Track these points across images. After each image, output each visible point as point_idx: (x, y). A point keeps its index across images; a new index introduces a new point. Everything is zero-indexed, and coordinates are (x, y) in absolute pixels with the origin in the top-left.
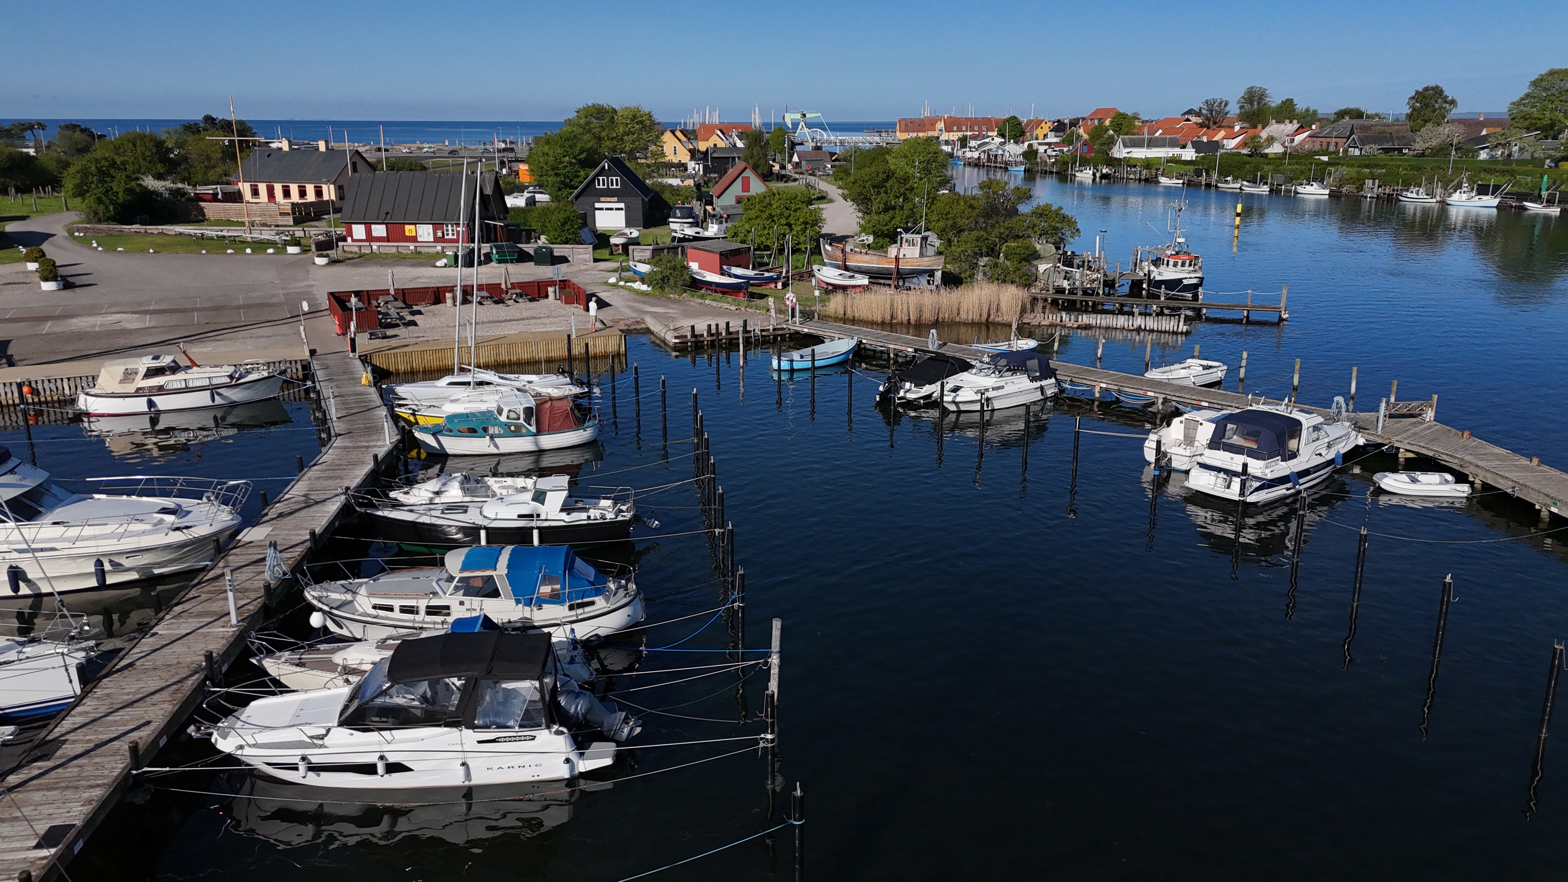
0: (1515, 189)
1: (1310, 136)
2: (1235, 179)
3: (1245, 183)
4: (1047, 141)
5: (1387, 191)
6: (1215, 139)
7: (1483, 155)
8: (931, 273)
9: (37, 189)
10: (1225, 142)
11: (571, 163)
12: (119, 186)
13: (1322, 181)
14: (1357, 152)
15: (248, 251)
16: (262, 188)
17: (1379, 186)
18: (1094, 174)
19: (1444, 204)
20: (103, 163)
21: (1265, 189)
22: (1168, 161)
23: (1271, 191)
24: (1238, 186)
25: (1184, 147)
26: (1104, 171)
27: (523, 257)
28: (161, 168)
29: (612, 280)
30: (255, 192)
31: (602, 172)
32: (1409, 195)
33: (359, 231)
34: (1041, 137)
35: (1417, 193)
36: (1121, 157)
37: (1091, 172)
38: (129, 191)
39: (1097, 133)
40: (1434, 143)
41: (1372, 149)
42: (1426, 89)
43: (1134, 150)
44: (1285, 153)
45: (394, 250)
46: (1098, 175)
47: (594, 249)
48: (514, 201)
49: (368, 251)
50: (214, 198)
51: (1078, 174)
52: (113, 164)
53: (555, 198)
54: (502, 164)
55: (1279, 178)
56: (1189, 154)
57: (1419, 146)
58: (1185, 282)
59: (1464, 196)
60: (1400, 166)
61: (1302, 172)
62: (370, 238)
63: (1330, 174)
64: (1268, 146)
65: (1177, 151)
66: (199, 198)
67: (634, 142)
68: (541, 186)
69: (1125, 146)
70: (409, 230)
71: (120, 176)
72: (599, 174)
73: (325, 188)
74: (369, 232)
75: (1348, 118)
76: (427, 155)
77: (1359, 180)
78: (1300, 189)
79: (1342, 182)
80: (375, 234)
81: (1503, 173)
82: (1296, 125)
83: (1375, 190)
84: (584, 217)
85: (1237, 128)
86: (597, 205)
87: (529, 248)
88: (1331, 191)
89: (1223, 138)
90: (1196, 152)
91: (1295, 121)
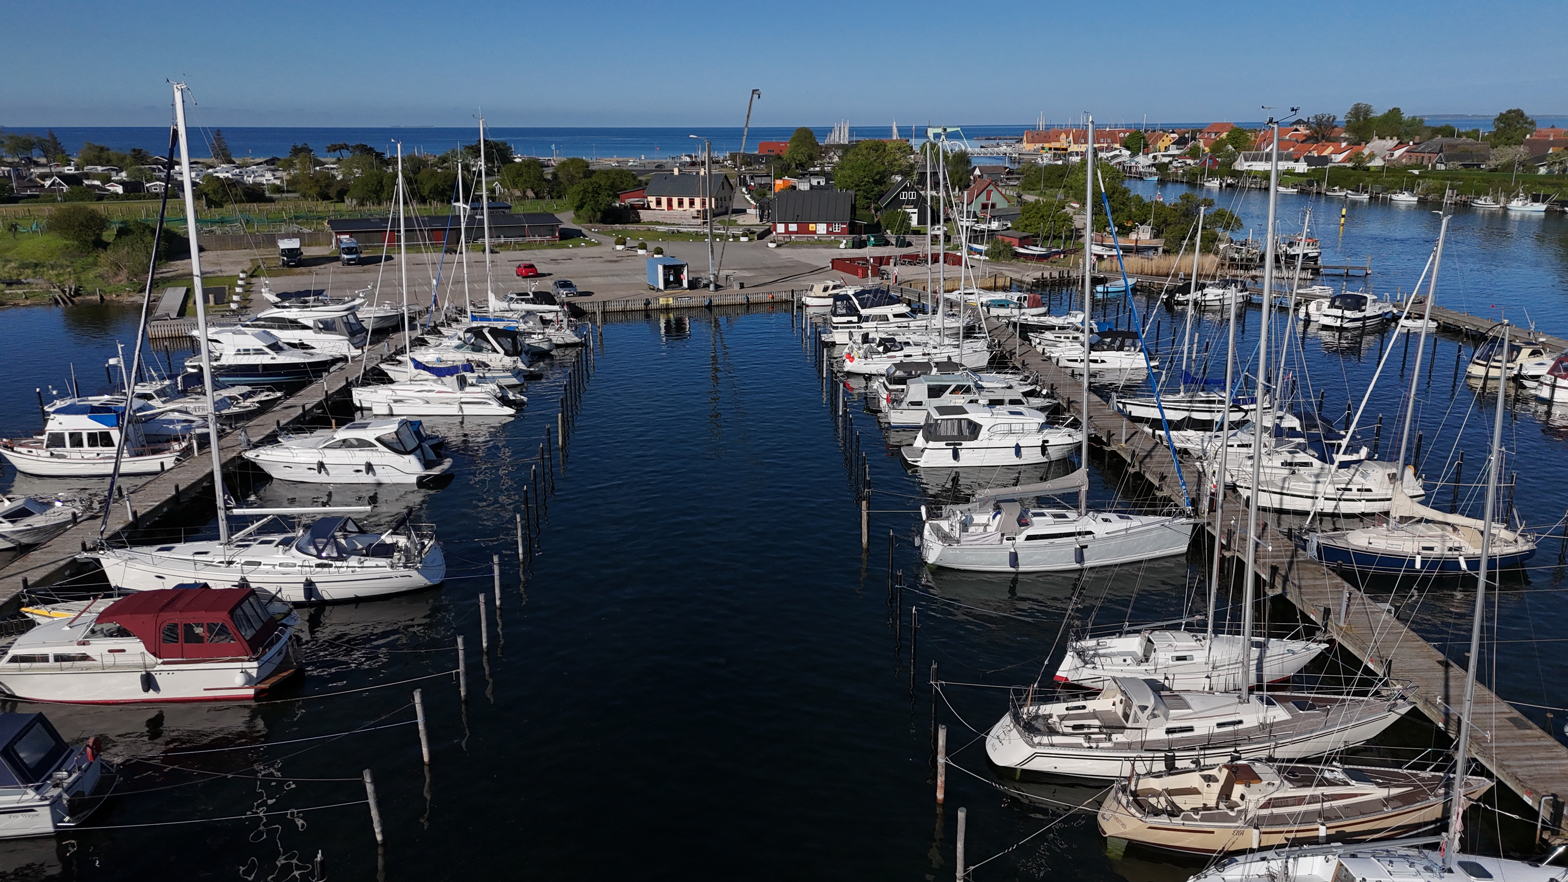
0: (1561, 198)
1: (1407, 151)
2: (1341, 189)
3: (1349, 192)
4: (1169, 153)
5: (1463, 198)
6: (1323, 154)
7: (1543, 171)
8: (1156, 249)
10: (1333, 156)
13: (1412, 191)
14: (1443, 167)
15: (718, 240)
16: (664, 200)
17: (1457, 195)
18: (1221, 184)
19: (1505, 209)
21: (1365, 197)
22: (1284, 174)
23: (1371, 198)
24: (1344, 194)
25: (1297, 161)
26: (1229, 181)
30: (659, 203)
31: (904, 188)
32: (1479, 202)
33: (781, 228)
34: (1163, 149)
35: (1485, 200)
36: (1243, 169)
37: (1218, 182)
39: (1217, 147)
40: (1504, 160)
41: (1455, 164)
42: (1509, 112)
43: (1254, 163)
44: (1383, 167)
45: (802, 239)
46: (1224, 185)
49: (789, 240)
51: (1207, 184)
55: (1378, 188)
56: (1302, 167)
57: (1492, 163)
58: (1310, 255)
59: (1520, 203)
60: (1474, 179)
61: (1396, 183)
62: (787, 232)
63: (1419, 185)
64: (1370, 161)
65: (1290, 164)
69: (1246, 160)
70: (812, 227)
72: (902, 190)
74: (787, 228)
75: (1440, 136)
77: (1441, 189)
78: (1394, 197)
79: (1428, 191)
80: (790, 229)
81: (1554, 185)
82: (1396, 141)
83: (1454, 198)
85: (1344, 145)
88: (1419, 198)
89: (1332, 153)
90: (1308, 165)
91: (1395, 138)
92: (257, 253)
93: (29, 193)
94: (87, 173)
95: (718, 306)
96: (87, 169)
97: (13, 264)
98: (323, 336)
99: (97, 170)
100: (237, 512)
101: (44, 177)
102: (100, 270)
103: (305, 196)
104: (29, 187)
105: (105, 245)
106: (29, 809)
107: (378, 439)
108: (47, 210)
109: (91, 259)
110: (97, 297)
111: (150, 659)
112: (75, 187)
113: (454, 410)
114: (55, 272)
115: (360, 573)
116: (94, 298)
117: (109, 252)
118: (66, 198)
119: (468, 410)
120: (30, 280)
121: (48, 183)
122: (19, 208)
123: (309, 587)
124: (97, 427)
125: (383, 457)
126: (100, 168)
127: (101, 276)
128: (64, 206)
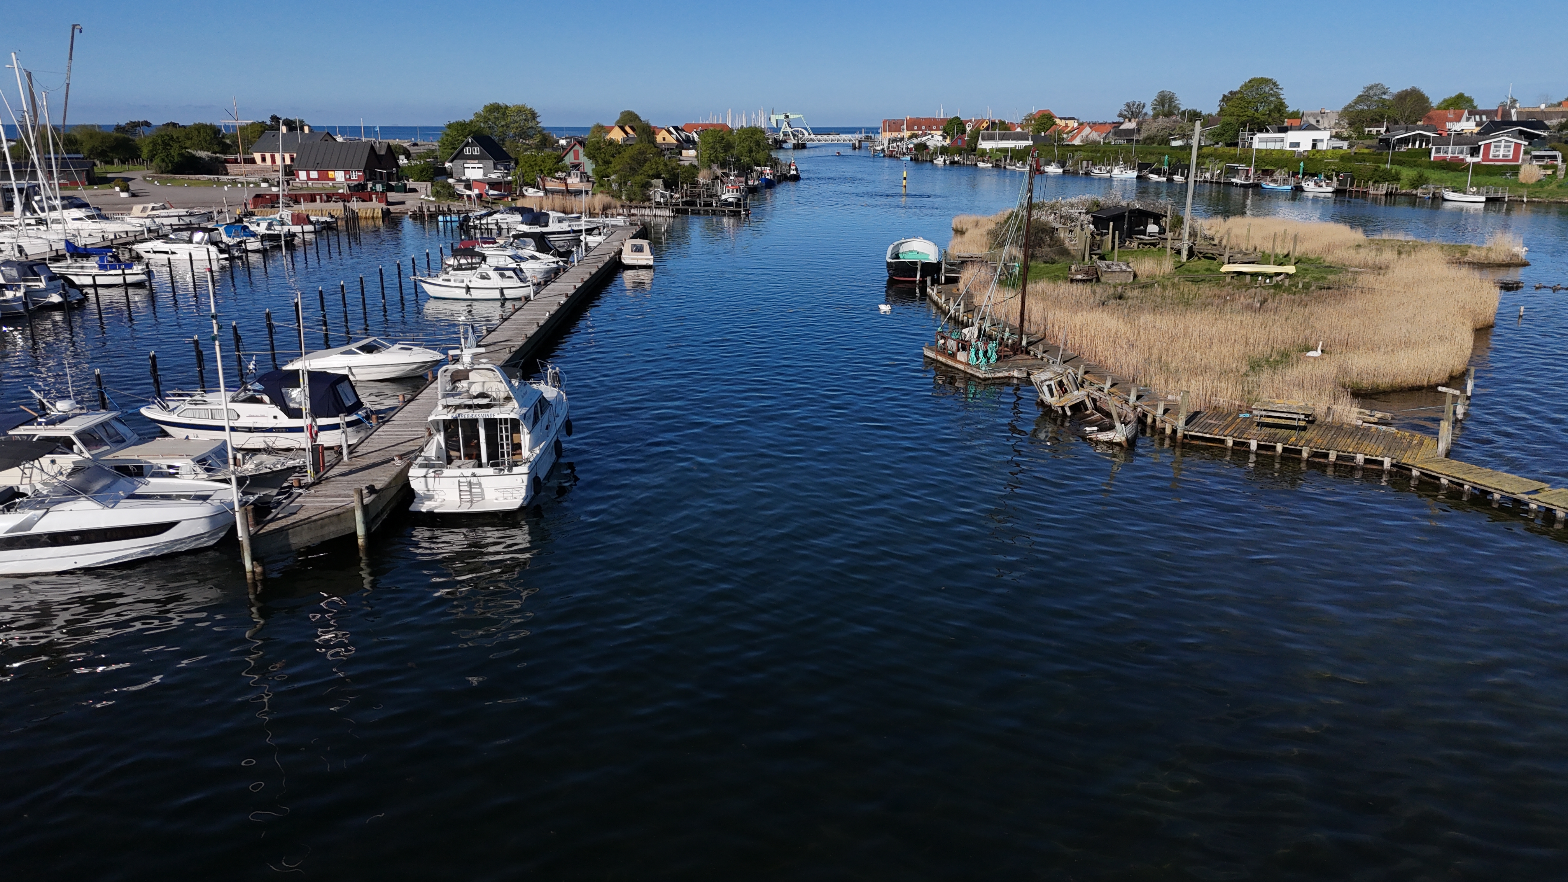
9: (132, 160)
12: (174, 152)
15: (239, 186)
16: (268, 156)
20: (166, 137)
28: (216, 147)
29: (423, 197)
30: (264, 159)
31: (467, 144)
33: (303, 175)
37: (943, 159)
38: (181, 155)
45: (321, 186)
48: (403, 159)
49: (306, 186)
50: (236, 161)
52: (172, 138)
62: (308, 179)
66: (227, 161)
67: (517, 128)
70: (331, 174)
71: (176, 146)
72: (466, 145)
74: (308, 175)
80: (312, 177)
86: (466, 165)
87: (394, 183)
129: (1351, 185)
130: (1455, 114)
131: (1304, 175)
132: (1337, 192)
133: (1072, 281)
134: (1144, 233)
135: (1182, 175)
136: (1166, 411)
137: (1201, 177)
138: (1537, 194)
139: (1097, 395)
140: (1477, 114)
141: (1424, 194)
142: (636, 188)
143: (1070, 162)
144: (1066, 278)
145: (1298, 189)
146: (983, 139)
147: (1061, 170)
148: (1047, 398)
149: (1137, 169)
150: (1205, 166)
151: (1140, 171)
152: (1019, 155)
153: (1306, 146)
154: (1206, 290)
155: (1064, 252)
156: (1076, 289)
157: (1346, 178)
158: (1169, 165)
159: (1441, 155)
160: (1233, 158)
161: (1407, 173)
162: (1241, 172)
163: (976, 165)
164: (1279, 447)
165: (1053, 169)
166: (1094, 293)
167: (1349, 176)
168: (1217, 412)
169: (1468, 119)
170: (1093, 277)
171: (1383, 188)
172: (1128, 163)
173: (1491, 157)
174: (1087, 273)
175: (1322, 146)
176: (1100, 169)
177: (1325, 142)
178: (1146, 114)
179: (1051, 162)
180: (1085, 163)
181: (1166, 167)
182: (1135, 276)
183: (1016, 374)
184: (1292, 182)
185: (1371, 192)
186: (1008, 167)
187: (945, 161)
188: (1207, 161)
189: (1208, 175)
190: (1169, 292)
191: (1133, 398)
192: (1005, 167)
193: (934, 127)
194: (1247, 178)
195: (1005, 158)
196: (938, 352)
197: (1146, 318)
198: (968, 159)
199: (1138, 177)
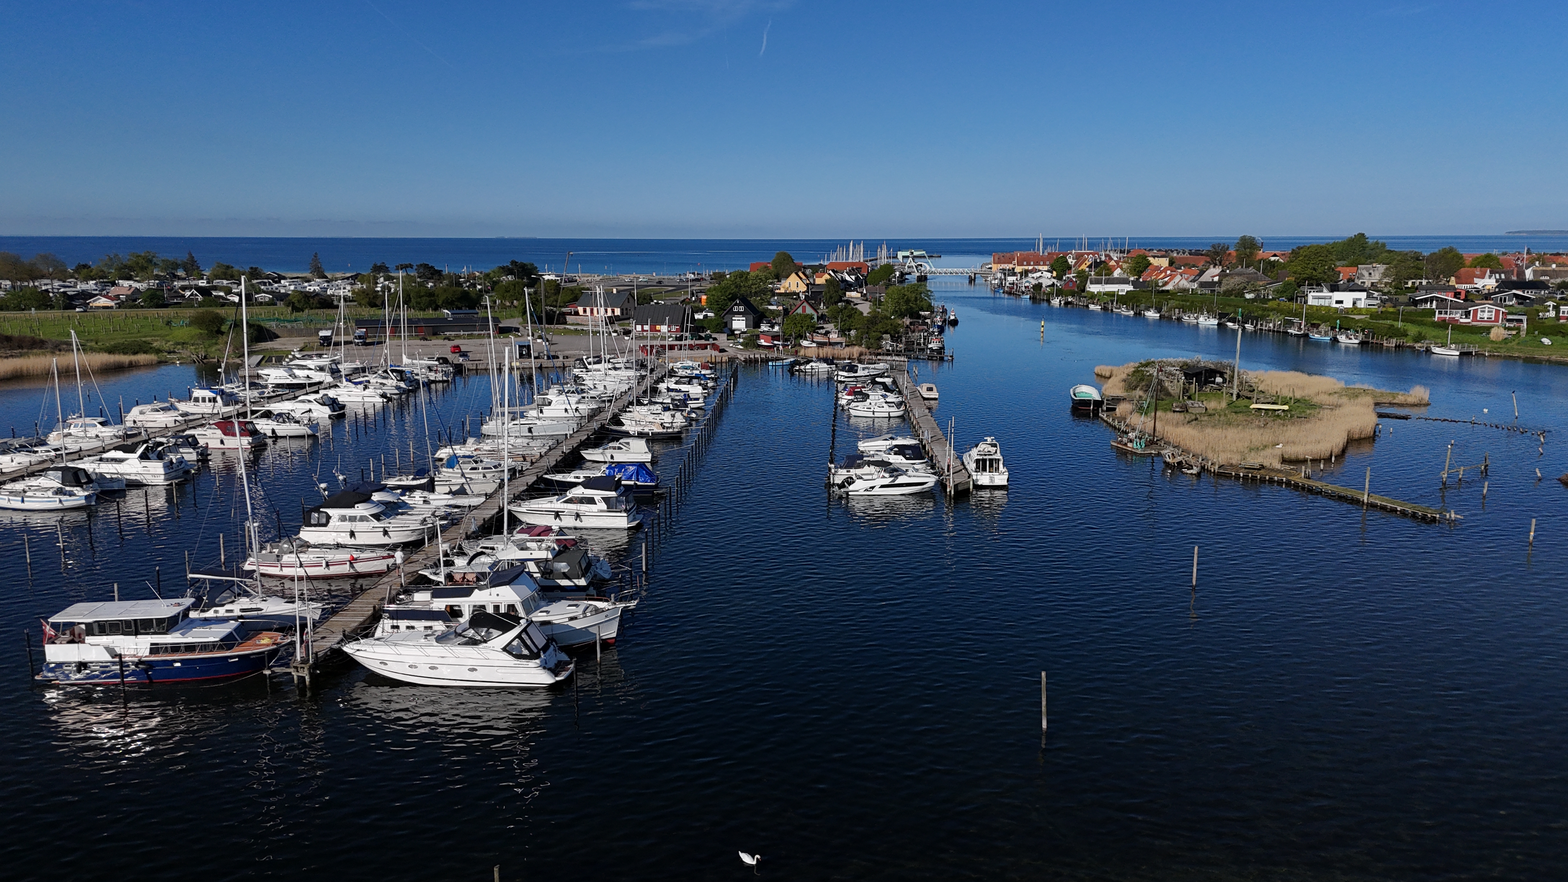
11: (724, 300)
19: (1197, 323)
21: (1131, 313)
25: (1128, 284)
27: (701, 338)
29: (731, 345)
30: (585, 311)
32: (1185, 318)
33: (639, 328)
37: (1058, 300)
45: (653, 335)
47: (728, 336)
48: (699, 316)
49: (641, 335)
50: (570, 314)
51: (1052, 301)
53: (716, 314)
54: (693, 295)
56: (1128, 289)
62: (643, 330)
65: (1124, 287)
66: (564, 313)
67: (756, 288)
68: (711, 310)
70: (658, 327)
72: (736, 304)
73: (616, 309)
74: (642, 328)
76: (642, 284)
80: (645, 329)
82: (1221, 269)
84: (726, 323)
86: (733, 318)
87: (703, 335)
90: (1134, 288)
92: (306, 339)
93: (175, 301)
94: (215, 286)
95: (546, 368)
96: (216, 282)
97: (171, 343)
98: (318, 373)
99: (223, 283)
100: (253, 408)
101: (184, 288)
102: (218, 347)
103: (360, 305)
104: (176, 297)
105: (222, 333)
106: (191, 453)
107: (315, 400)
108: (190, 312)
109: (214, 341)
110: (216, 360)
111: (223, 436)
112: (207, 297)
113: (360, 399)
114: (194, 347)
115: (290, 427)
116: (214, 360)
117: (224, 336)
118: (201, 305)
119: (366, 399)
120: (181, 351)
121: (188, 294)
122: (169, 312)
123: (273, 431)
124: (212, 395)
125: (315, 406)
126: (225, 282)
127: (219, 350)
128: (201, 310)
129: (1373, 338)
130: (1481, 271)
131: (1340, 329)
132: (1362, 343)
133: (1174, 411)
134: (1214, 382)
135: (1252, 324)
136: (1212, 464)
137: (1266, 326)
138: (1499, 350)
139: (1187, 459)
140: (1497, 273)
141: (1420, 347)
142: (872, 341)
143: (1165, 308)
144: (1171, 410)
145: (1335, 340)
146: (1091, 283)
147: (1158, 315)
148: (1168, 460)
149: (1217, 317)
150: (1270, 318)
151: (1220, 319)
152: (1124, 300)
153: (1348, 304)
154: (1241, 417)
155: (1169, 394)
156: (1177, 415)
157: (1369, 334)
158: (1242, 316)
159: (1442, 316)
160: (1290, 313)
161: (1413, 330)
162: (1295, 324)
163: (1087, 306)
164: (1250, 475)
165: (1152, 314)
166: (1185, 418)
167: (1371, 332)
168: (1231, 465)
169: (1490, 277)
170: (1185, 410)
171: (1393, 343)
172: (1211, 312)
173: (1478, 319)
174: (1181, 408)
175: (1361, 305)
176: (1189, 317)
177: (1363, 300)
178: (1230, 254)
179: (1150, 307)
180: (1177, 311)
181: (1240, 318)
182: (1206, 409)
183: (1153, 452)
184: (1331, 334)
185: (1385, 344)
186: (1114, 310)
187: (1060, 301)
188: (1271, 314)
189: (1271, 325)
190: (1222, 418)
191: (1200, 460)
192: (1112, 310)
193: (1042, 263)
194: (1300, 329)
195: (1112, 302)
196: (1118, 443)
197: (1209, 430)
198: (1080, 301)
199: (1219, 324)
